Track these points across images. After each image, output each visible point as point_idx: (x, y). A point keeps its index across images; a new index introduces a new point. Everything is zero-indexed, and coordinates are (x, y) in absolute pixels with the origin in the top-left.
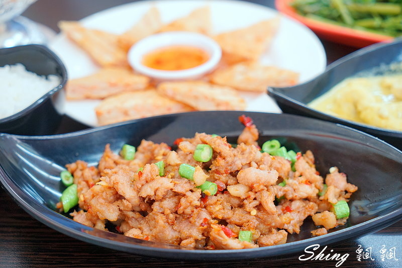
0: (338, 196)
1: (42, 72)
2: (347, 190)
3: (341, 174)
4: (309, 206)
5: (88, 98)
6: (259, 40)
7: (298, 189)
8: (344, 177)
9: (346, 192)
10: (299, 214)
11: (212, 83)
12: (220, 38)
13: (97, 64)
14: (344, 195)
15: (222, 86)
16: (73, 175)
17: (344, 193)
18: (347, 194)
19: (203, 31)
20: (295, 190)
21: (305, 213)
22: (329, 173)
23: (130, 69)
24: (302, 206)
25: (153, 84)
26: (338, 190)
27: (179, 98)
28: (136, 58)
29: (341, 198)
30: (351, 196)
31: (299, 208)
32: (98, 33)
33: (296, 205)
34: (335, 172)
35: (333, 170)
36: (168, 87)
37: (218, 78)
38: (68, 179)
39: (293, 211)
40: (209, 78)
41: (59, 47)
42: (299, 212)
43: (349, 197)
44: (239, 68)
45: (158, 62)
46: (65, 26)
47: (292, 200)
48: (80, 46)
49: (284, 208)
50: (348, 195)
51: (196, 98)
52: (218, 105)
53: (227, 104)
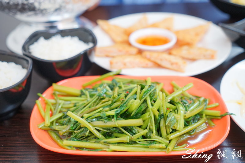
1: (86, 41)
5: (107, 56)
6: (197, 34)
11: (170, 54)
12: (177, 33)
13: (114, 41)
15: (175, 55)
19: (169, 29)
23: (130, 44)
25: (140, 52)
27: (152, 59)
28: (133, 39)
32: (116, 27)
36: (148, 54)
37: (174, 52)
40: (169, 52)
41: (97, 32)
44: (185, 48)
45: (144, 42)
46: (101, 22)
48: (106, 32)
51: (161, 60)
52: (172, 64)
53: (177, 64)
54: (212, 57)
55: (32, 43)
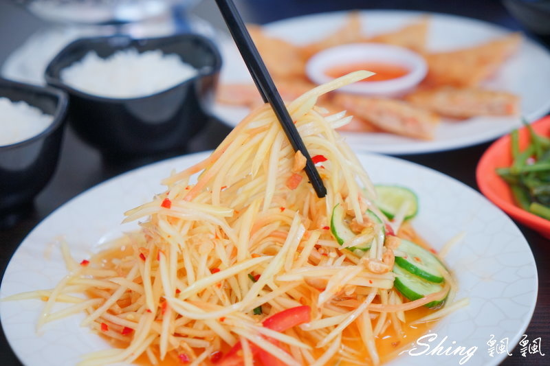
51: (380, 113)
52: (404, 121)
53: (414, 121)
54: (507, 111)
55: (69, 65)
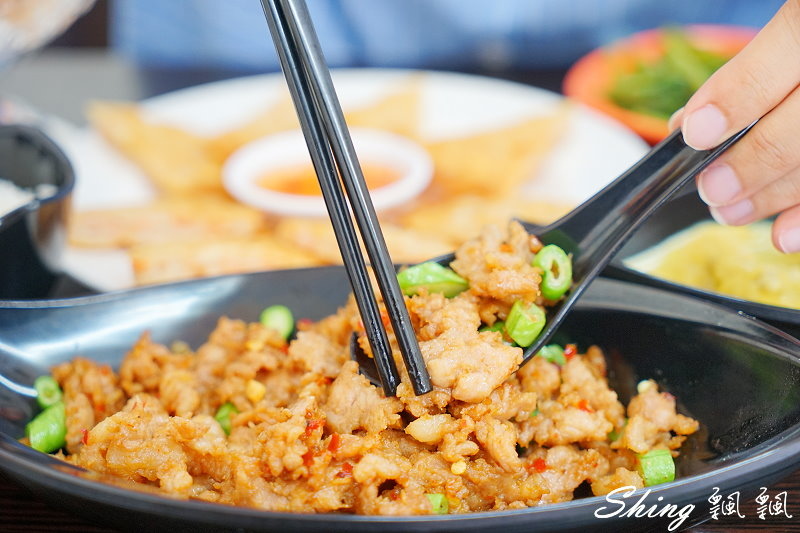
0: (652, 441)
2: (675, 430)
3: (663, 394)
4: (586, 459)
7: (563, 420)
8: (668, 400)
9: (673, 433)
10: (563, 477)
14: (667, 440)
16: (61, 388)
17: (669, 435)
18: (674, 438)
20: (555, 423)
21: (576, 474)
22: (636, 393)
24: (571, 459)
26: (651, 427)
29: (662, 446)
30: (683, 443)
31: (563, 462)
33: (557, 456)
34: (649, 390)
35: (646, 386)
38: (49, 395)
39: (550, 468)
42: (564, 471)
43: (679, 445)
47: (548, 446)
49: (531, 463)
50: (678, 442)
